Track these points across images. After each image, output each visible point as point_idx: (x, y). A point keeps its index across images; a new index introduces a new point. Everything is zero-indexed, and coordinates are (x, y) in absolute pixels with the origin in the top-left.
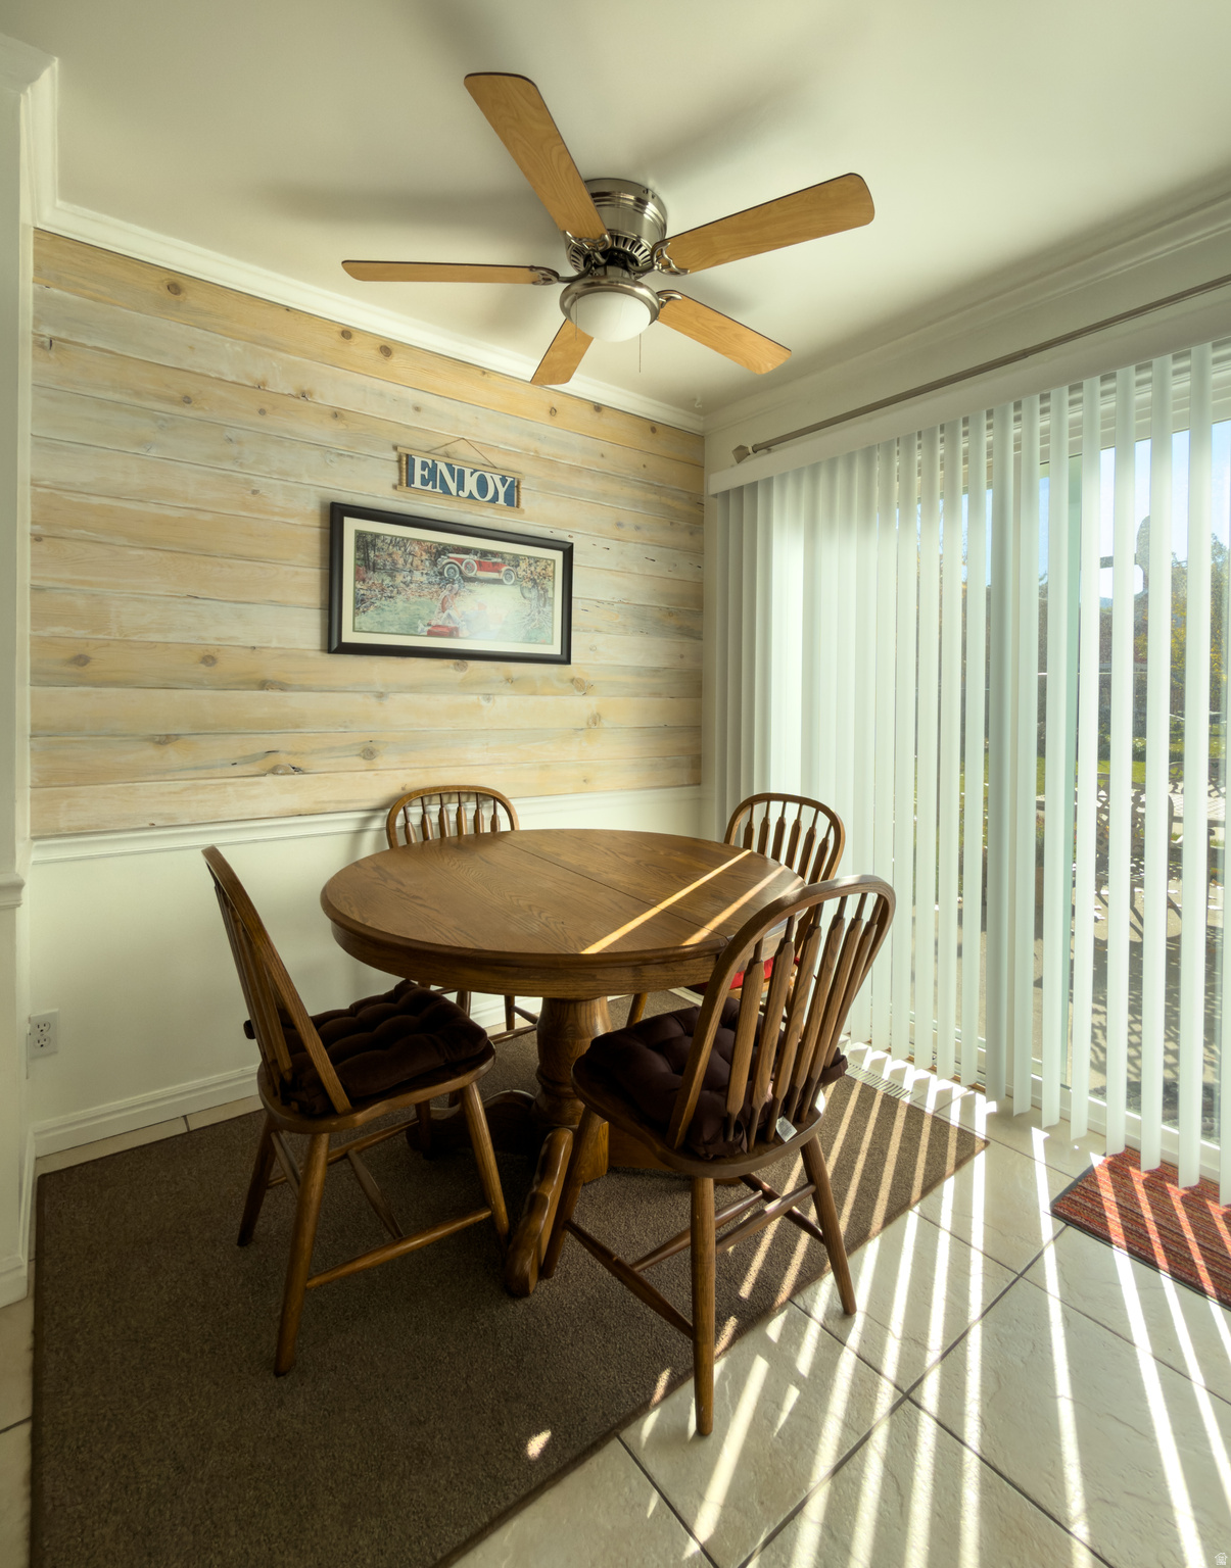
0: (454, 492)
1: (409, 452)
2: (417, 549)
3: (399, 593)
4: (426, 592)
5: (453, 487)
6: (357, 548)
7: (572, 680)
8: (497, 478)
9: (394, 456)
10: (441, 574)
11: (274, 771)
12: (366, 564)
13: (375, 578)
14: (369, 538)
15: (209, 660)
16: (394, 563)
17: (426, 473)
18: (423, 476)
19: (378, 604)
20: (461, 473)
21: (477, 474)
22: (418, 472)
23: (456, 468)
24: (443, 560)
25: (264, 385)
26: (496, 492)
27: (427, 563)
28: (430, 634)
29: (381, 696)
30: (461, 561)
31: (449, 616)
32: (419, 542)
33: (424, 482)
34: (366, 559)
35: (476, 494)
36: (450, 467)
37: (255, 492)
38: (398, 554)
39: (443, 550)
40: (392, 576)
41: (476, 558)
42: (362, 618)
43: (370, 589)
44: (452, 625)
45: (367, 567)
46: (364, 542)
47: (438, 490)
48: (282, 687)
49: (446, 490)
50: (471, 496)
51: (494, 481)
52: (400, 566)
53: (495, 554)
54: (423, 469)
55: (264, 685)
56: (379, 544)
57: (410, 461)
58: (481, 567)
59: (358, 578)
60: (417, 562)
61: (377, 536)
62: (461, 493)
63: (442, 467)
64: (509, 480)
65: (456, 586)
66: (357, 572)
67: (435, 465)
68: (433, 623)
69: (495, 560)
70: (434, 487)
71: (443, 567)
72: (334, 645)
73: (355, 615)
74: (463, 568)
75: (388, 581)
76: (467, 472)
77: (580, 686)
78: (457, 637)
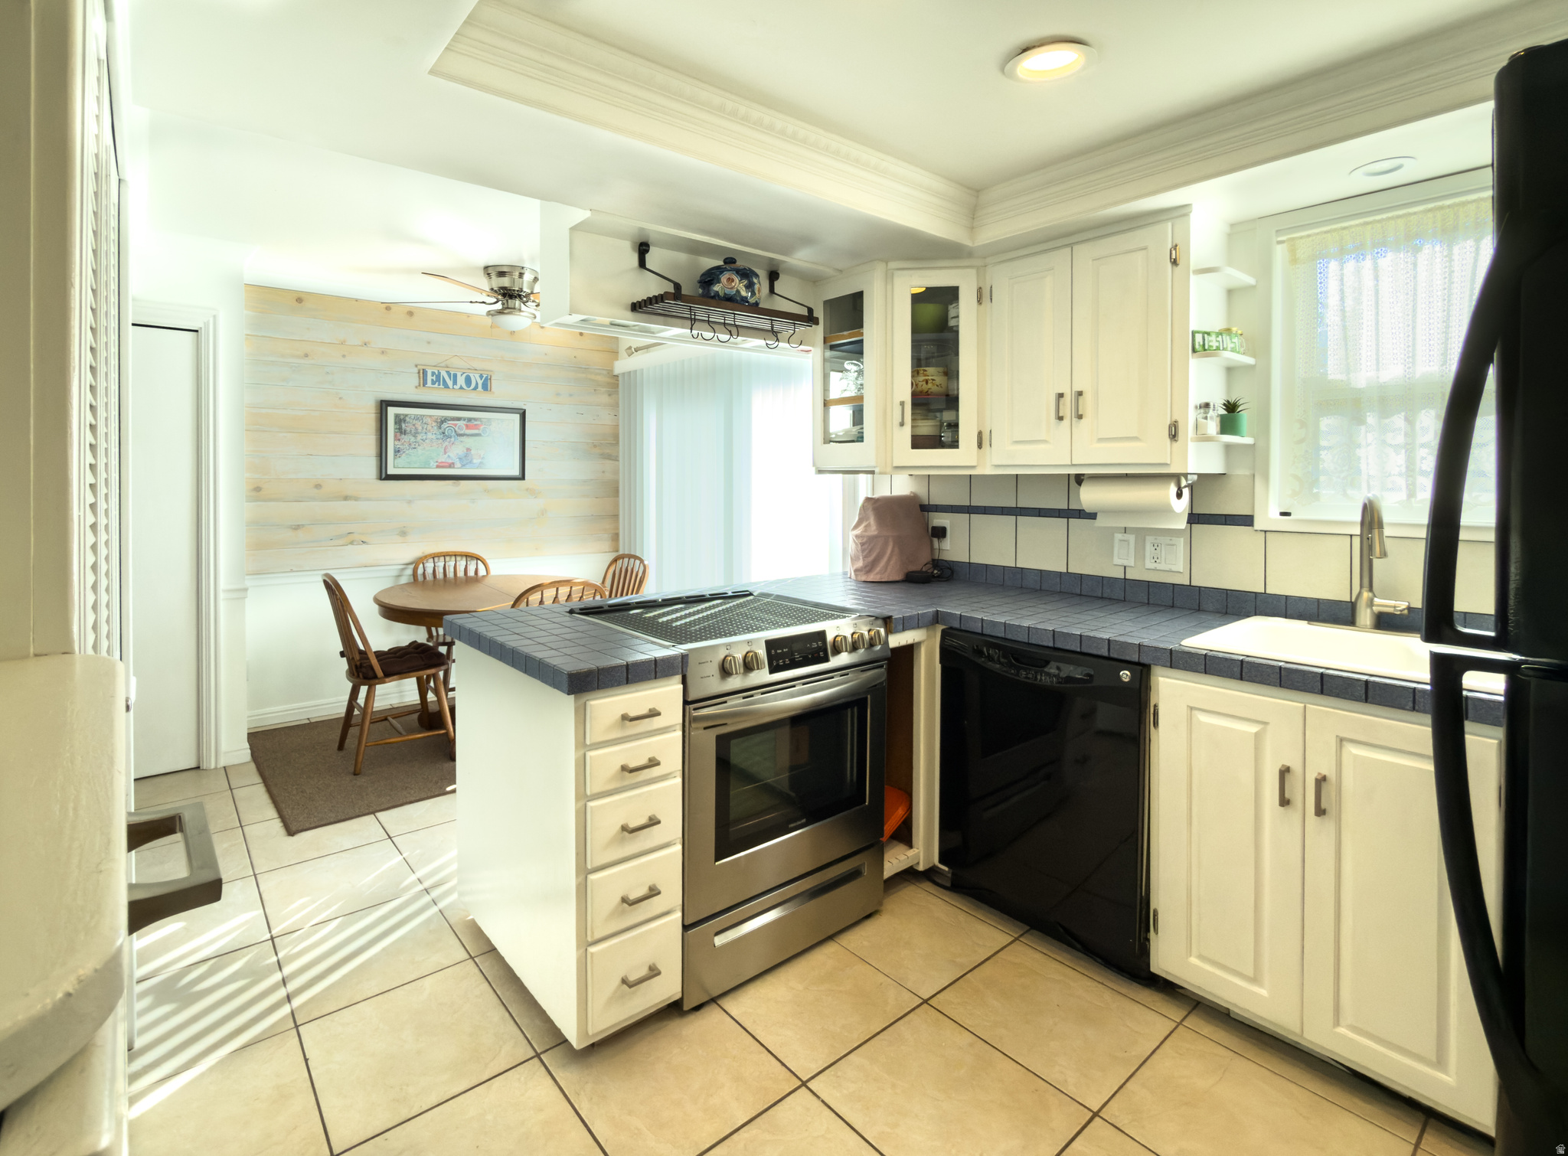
0: (451, 386)
1: (424, 367)
2: (429, 420)
3: (419, 445)
4: (434, 444)
5: (450, 383)
6: (396, 423)
7: (527, 490)
8: (477, 376)
9: (416, 370)
10: (444, 433)
11: (352, 543)
12: (400, 431)
13: (405, 438)
14: (402, 417)
15: (318, 486)
16: (416, 429)
17: (434, 378)
18: (432, 380)
19: (407, 452)
20: (455, 376)
21: (465, 375)
22: (429, 378)
23: (452, 373)
24: (445, 425)
25: (345, 342)
26: (477, 384)
27: (436, 428)
28: (438, 467)
29: (410, 502)
30: (456, 425)
31: (449, 456)
32: (430, 416)
33: (433, 383)
34: (400, 429)
35: (464, 386)
36: (448, 372)
37: (340, 398)
38: (419, 425)
39: (444, 420)
40: (415, 436)
41: (464, 423)
42: (398, 461)
43: (403, 444)
44: (450, 461)
45: (401, 433)
46: (399, 420)
47: (441, 386)
48: (356, 499)
49: (446, 386)
50: (461, 388)
51: (475, 378)
52: (419, 431)
53: (475, 419)
54: (433, 376)
55: (346, 498)
56: (407, 419)
57: (425, 372)
58: (467, 427)
59: (396, 439)
60: (429, 427)
61: (407, 415)
62: (455, 386)
63: (444, 374)
64: (485, 376)
65: (453, 439)
66: (395, 436)
67: (439, 373)
68: (440, 461)
69: (476, 423)
70: (439, 385)
71: (445, 430)
72: (385, 476)
73: (395, 459)
74: (456, 429)
75: (413, 439)
76: (459, 374)
77: (533, 493)
78: (454, 467)
